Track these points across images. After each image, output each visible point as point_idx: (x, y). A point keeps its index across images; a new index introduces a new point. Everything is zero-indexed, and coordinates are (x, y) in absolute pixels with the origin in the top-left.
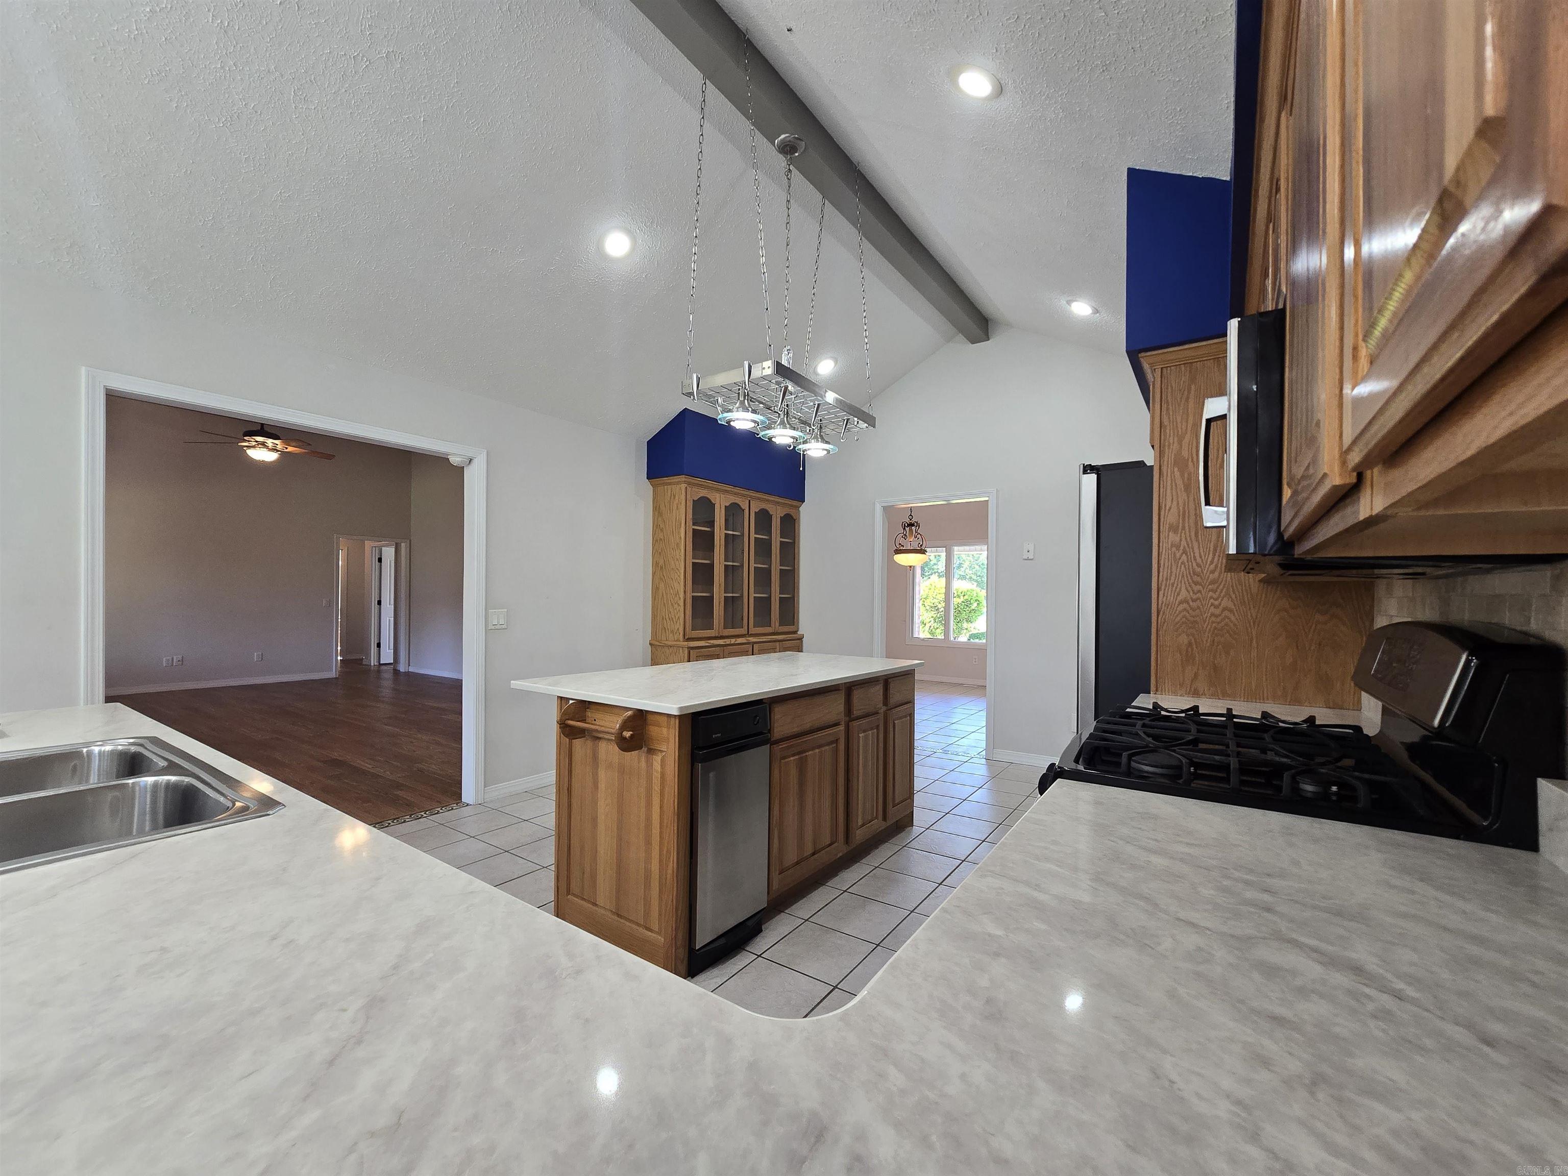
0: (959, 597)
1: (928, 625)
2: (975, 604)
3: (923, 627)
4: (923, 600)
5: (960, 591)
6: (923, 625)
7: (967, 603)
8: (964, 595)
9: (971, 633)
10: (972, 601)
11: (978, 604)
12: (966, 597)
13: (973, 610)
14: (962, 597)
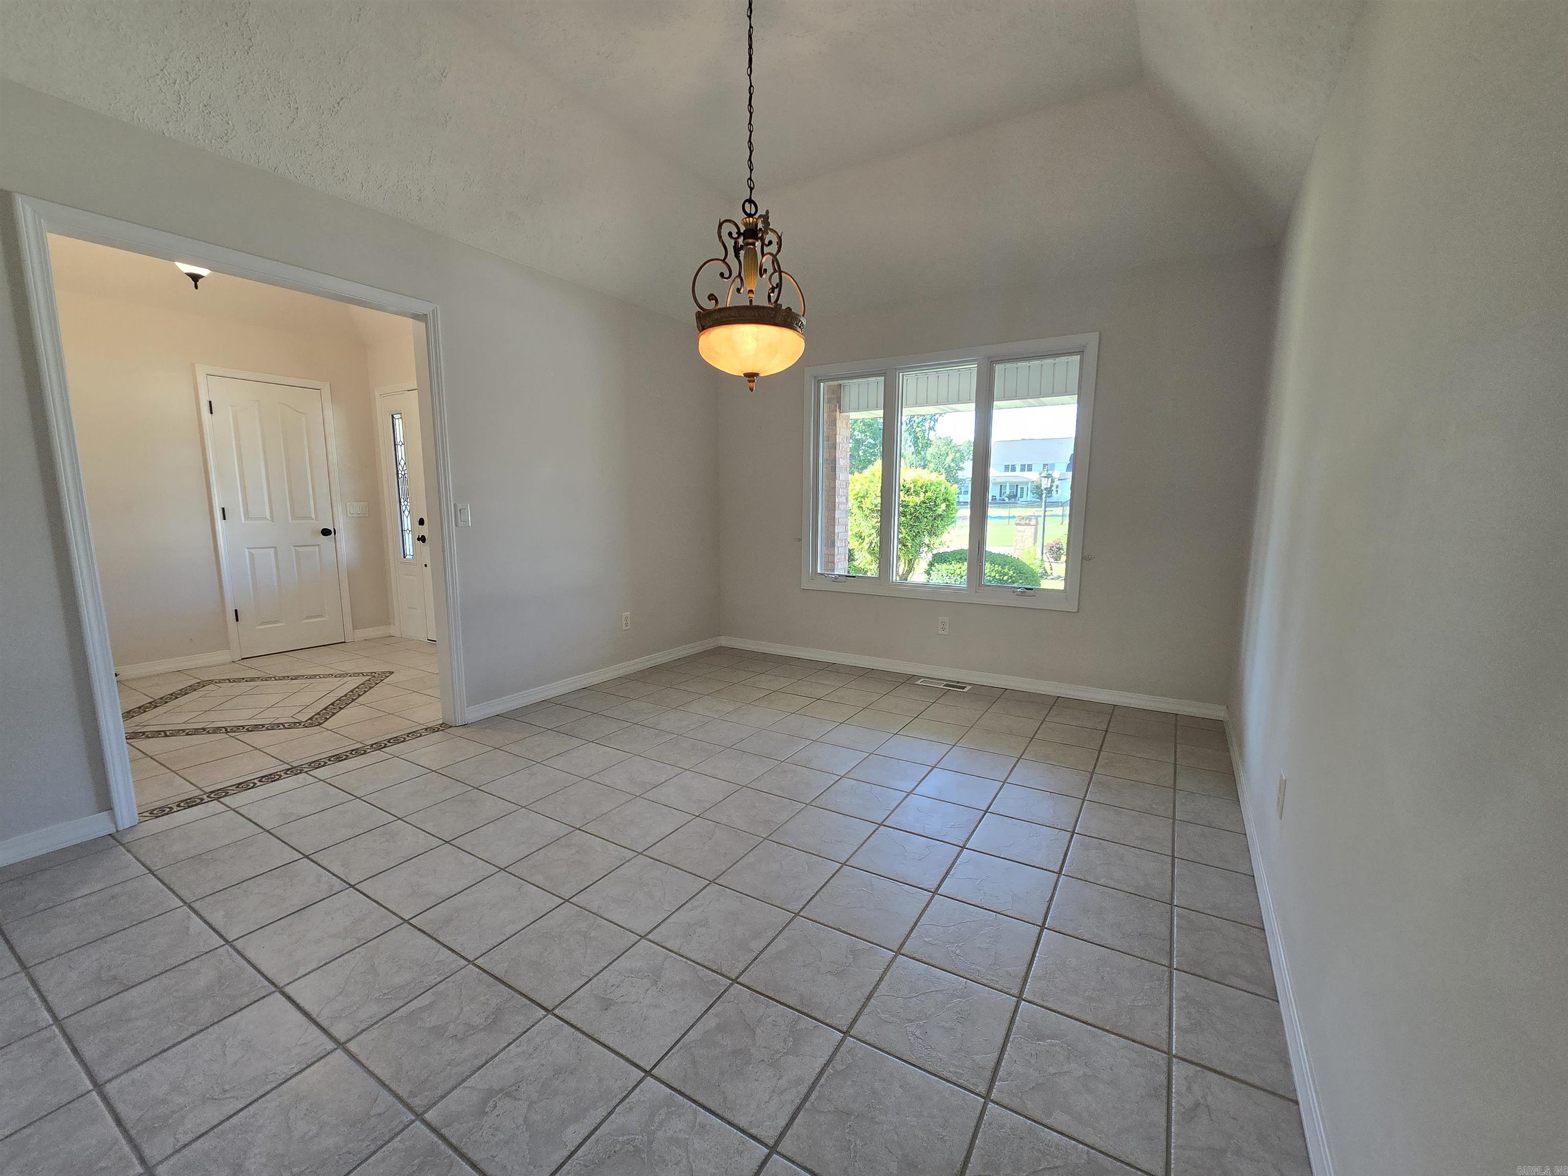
0: (917, 494)
1: (867, 540)
2: (943, 506)
3: (861, 543)
4: (859, 499)
5: (919, 484)
6: (860, 541)
7: (930, 505)
8: (926, 492)
9: (935, 552)
10: (938, 501)
11: (948, 506)
12: (929, 494)
13: (940, 515)
14: (922, 495)
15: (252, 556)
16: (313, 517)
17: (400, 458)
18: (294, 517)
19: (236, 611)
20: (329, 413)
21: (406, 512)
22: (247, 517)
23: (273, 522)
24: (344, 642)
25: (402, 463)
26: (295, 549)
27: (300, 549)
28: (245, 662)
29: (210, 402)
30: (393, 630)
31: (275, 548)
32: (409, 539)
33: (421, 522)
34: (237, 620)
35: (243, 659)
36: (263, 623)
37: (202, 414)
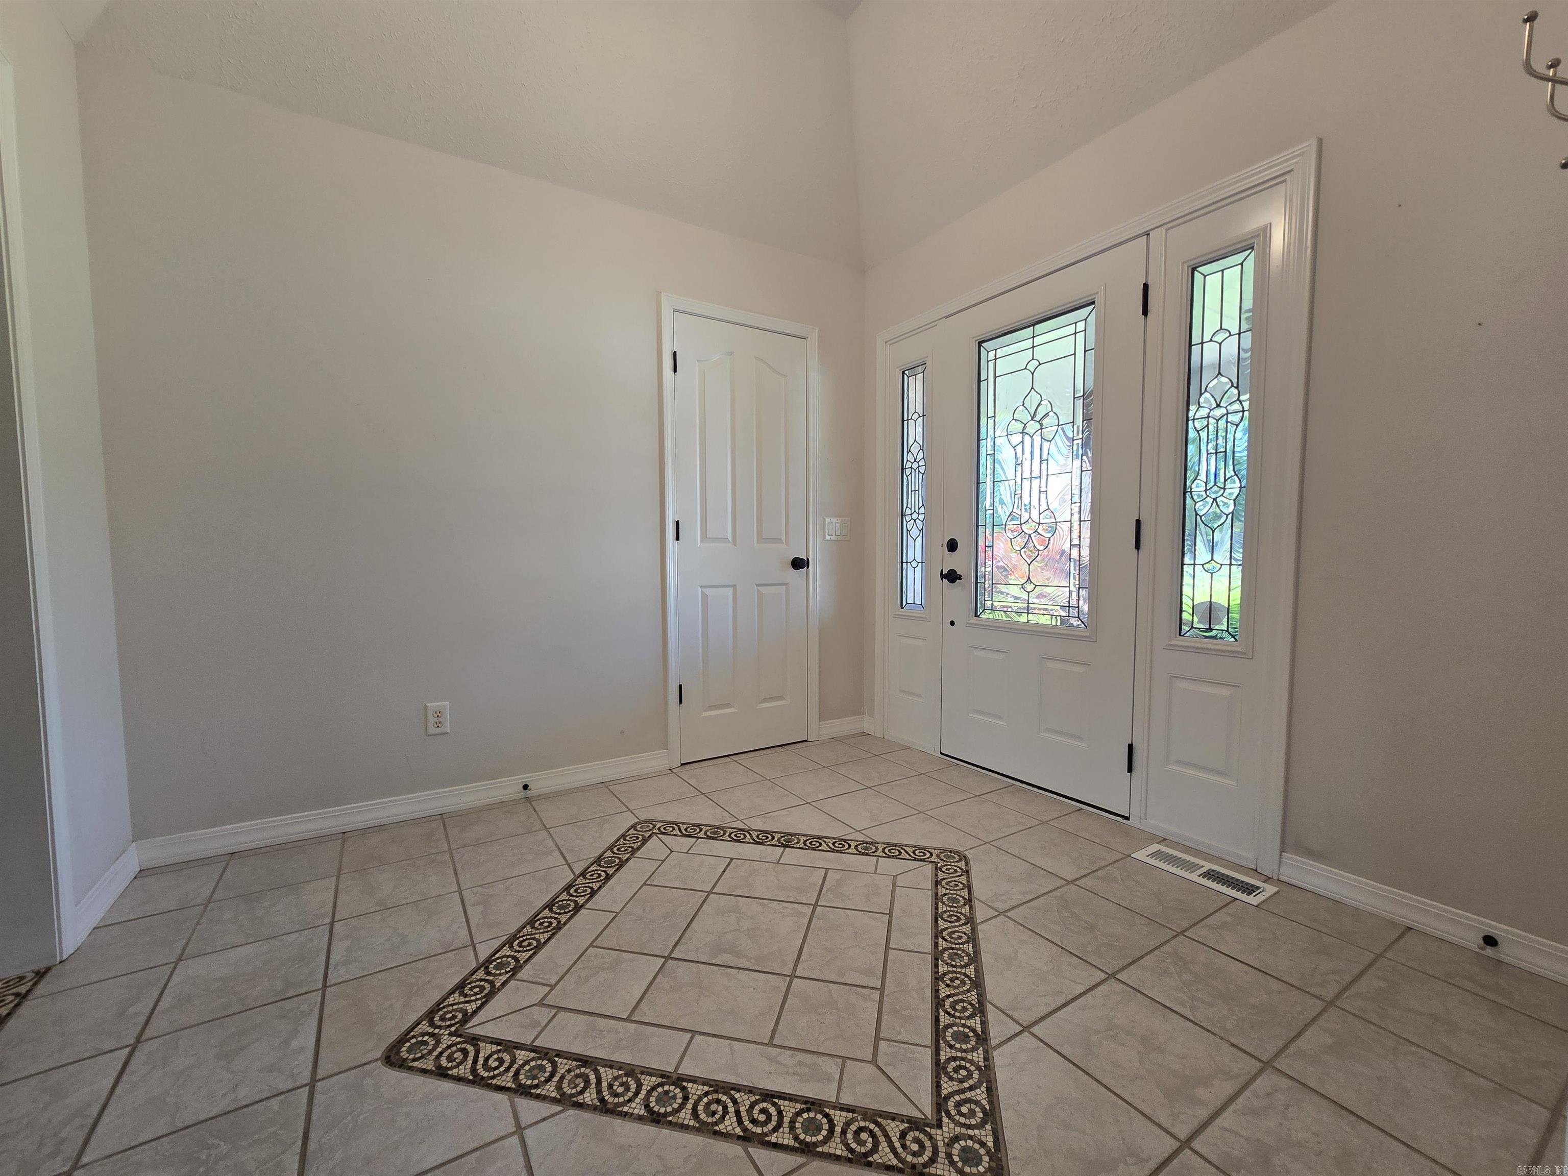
15: (705, 597)
16: (783, 538)
17: (911, 441)
18: (761, 539)
19: (680, 686)
20: (815, 378)
21: (915, 532)
22: (704, 537)
23: (735, 546)
24: (806, 741)
25: (915, 449)
26: (758, 590)
27: (763, 590)
28: (686, 773)
29: (675, 353)
30: (867, 725)
31: (734, 586)
32: (914, 578)
33: (952, 546)
34: (681, 702)
35: (682, 765)
36: (711, 708)
37: (664, 373)
